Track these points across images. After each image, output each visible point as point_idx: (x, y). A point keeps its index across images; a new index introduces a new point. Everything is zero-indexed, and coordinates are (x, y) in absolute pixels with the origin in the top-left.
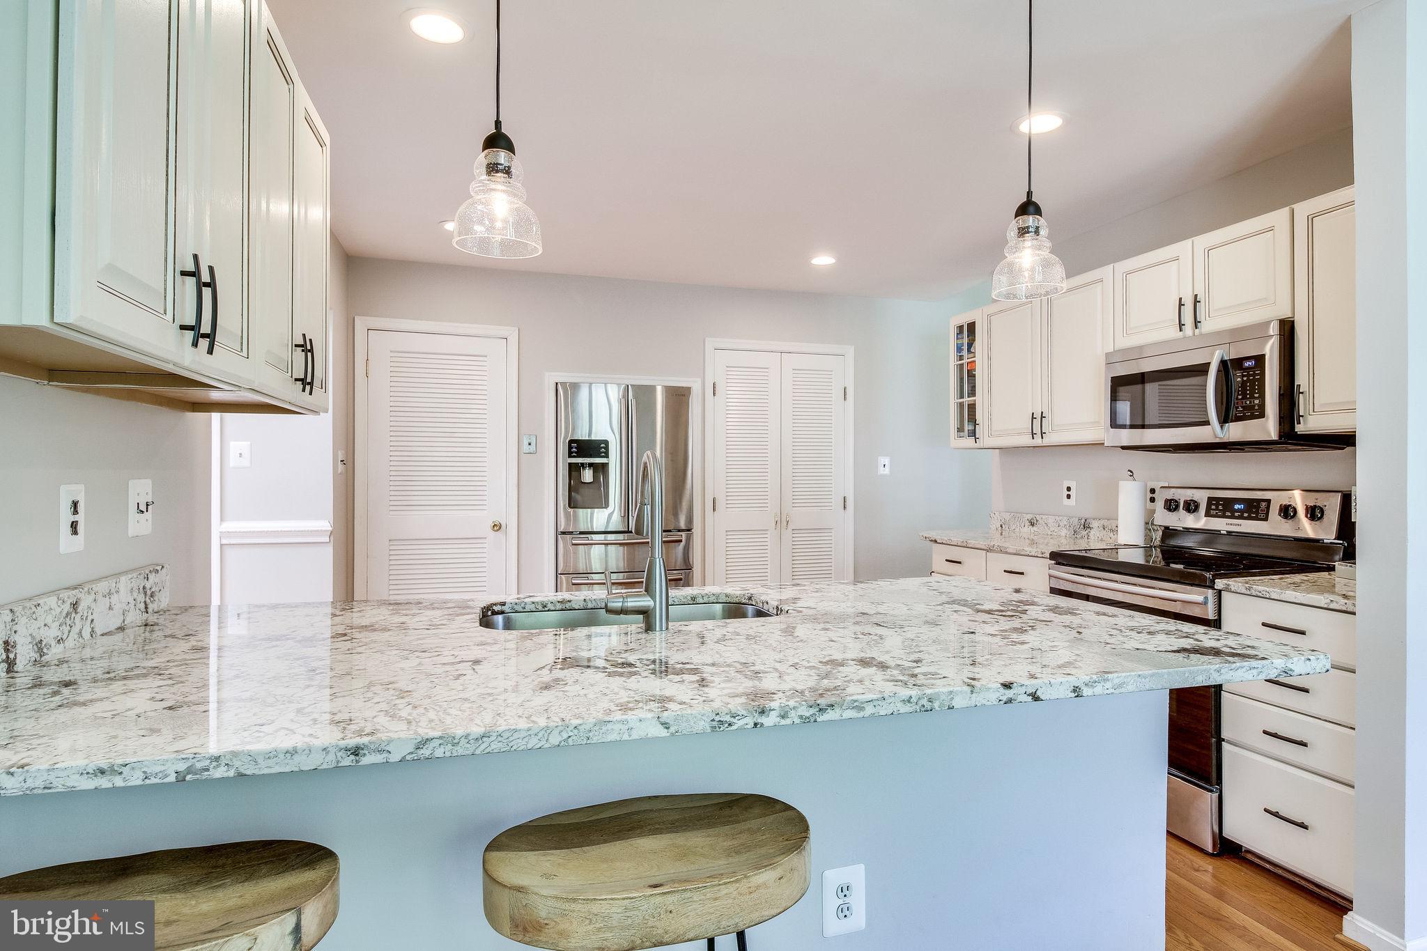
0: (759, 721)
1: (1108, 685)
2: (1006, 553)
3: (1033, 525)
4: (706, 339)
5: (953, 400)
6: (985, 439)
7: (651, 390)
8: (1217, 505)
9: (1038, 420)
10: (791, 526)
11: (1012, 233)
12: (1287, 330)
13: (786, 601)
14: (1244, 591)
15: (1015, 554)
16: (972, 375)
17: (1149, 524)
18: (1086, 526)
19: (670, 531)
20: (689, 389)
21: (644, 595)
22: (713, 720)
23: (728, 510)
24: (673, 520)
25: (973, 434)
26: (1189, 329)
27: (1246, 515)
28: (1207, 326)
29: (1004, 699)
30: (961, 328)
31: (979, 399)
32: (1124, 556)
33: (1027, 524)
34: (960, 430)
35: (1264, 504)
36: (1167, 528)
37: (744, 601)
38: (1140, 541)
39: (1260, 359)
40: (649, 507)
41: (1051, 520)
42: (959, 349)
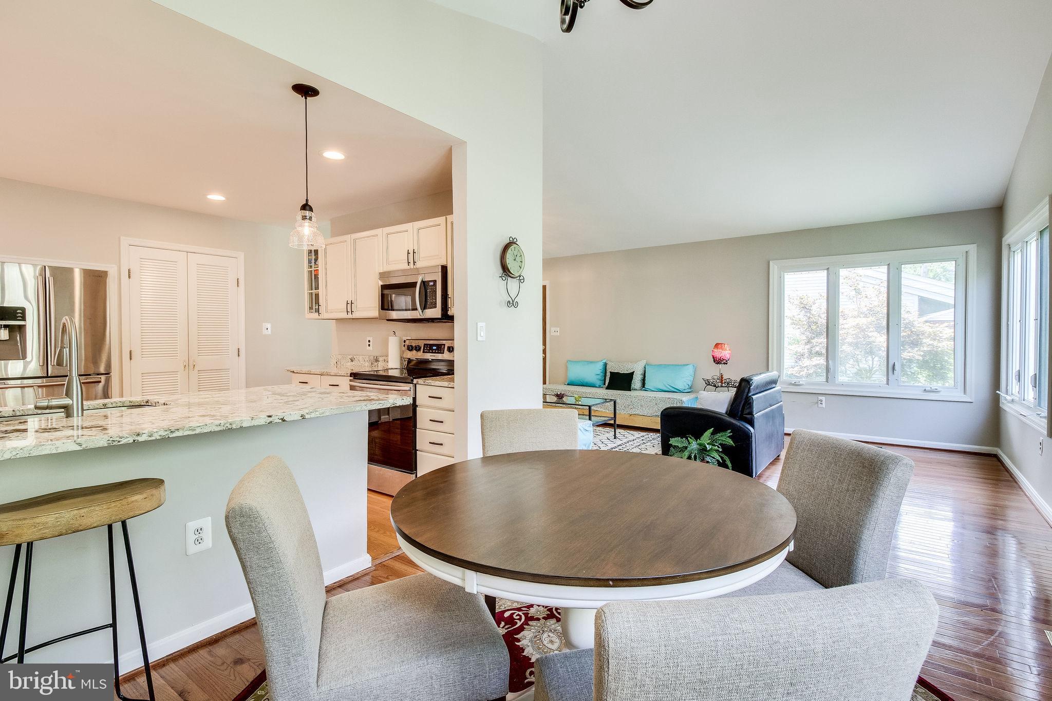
0: (136, 439)
1: (317, 413)
2: (331, 375)
3: (352, 361)
4: (121, 237)
5: (306, 292)
6: (324, 315)
7: (70, 271)
8: (427, 347)
9: (350, 304)
10: (197, 368)
11: (299, 218)
12: (444, 269)
13: (169, 401)
14: (423, 383)
15: (335, 376)
16: (316, 277)
17: (402, 358)
18: (377, 361)
19: (90, 375)
20: (105, 273)
21: (65, 398)
22: (109, 440)
23: (143, 358)
24: (93, 368)
25: (318, 311)
26: (412, 265)
27: (437, 351)
28: (418, 265)
29: (268, 422)
30: (310, 251)
31: (321, 291)
32: (391, 373)
33: (350, 361)
34: (311, 308)
35: (443, 346)
36: (409, 359)
37: (143, 404)
38: (398, 366)
39: (435, 282)
40: (68, 349)
41: (361, 358)
42: (310, 262)
